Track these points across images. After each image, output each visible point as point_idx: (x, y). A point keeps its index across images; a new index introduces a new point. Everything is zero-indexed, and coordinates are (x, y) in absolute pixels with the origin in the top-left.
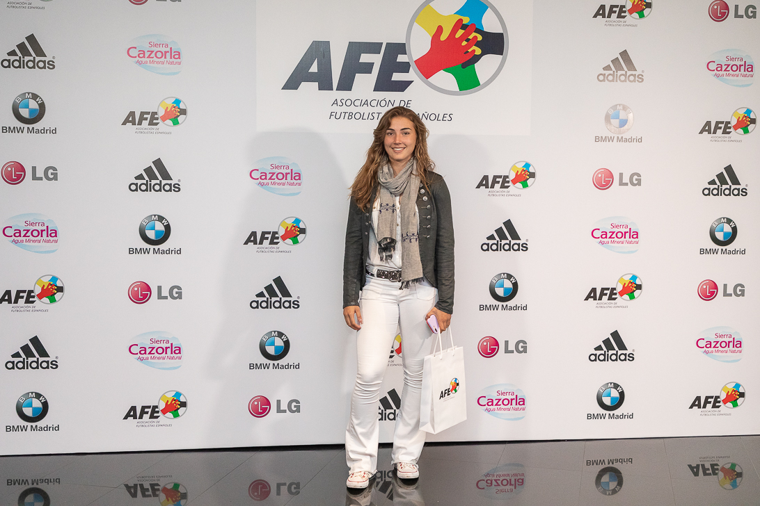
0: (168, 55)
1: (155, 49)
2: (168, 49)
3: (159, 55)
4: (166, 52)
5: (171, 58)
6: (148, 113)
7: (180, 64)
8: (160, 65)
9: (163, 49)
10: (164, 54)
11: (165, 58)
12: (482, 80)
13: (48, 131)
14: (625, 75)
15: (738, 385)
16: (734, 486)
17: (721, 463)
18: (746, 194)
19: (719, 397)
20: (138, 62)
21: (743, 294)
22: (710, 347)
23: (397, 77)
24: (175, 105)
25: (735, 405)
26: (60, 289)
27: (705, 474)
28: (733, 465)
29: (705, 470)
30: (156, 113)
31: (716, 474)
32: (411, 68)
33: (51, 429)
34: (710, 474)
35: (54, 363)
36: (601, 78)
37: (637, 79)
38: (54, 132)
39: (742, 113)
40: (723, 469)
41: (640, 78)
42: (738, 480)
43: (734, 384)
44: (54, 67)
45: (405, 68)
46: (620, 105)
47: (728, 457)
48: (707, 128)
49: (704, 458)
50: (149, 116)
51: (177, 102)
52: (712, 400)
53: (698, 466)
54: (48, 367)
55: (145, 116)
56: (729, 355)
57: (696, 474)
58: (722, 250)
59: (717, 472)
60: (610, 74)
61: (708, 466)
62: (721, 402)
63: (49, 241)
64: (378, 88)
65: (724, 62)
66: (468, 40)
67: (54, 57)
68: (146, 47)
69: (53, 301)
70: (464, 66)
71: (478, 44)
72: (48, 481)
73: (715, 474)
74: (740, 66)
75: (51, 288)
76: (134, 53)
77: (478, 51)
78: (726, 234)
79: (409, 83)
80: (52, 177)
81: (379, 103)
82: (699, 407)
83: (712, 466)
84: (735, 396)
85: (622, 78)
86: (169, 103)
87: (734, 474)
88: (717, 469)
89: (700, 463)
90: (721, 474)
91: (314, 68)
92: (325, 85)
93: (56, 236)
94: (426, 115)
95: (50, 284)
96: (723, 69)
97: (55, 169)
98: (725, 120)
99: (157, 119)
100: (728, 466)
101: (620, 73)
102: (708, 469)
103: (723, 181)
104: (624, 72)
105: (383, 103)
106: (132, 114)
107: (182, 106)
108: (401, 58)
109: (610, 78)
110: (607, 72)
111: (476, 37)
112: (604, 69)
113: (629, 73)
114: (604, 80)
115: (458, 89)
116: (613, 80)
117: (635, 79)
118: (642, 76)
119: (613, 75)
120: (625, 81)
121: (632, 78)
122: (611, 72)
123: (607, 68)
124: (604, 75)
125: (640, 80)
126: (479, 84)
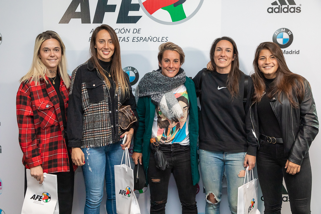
12: (187, 15)
14: (288, 8)
23: (131, 13)
32: (140, 8)
36: (271, 11)
41: (299, 10)
45: (136, 7)
46: (283, 29)
60: (276, 8)
64: (119, 21)
70: (175, 5)
79: (139, 17)
81: (120, 31)
85: (286, 10)
91: (79, 9)
92: (86, 20)
94: (151, 38)
101: (283, 6)
104: (286, 6)
105: (123, 31)
108: (133, 1)
109: (277, 10)
110: (274, 7)
112: (273, 4)
113: (290, 6)
114: (272, 12)
115: (171, 21)
116: (279, 12)
117: (295, 10)
118: (300, 8)
119: (279, 8)
120: (287, 12)
121: (292, 10)
122: (278, 6)
123: (275, 3)
124: (272, 8)
125: (298, 11)
126: (186, 17)
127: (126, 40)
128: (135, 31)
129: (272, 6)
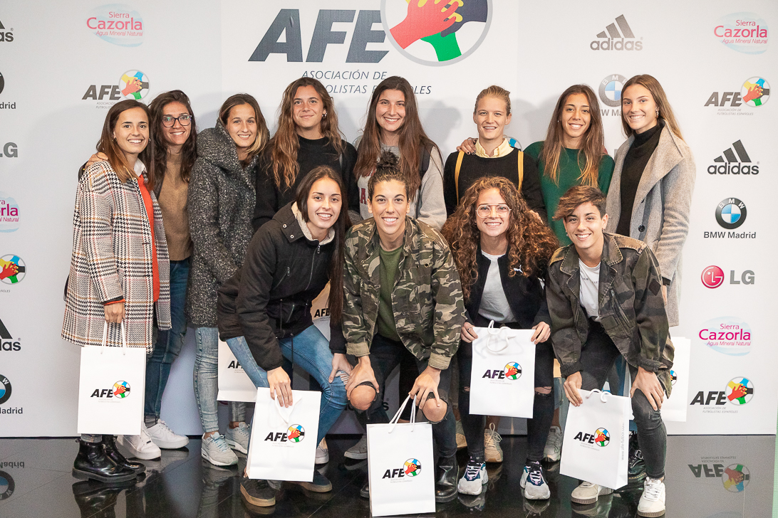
0: (129, 25)
1: (116, 20)
2: (129, 20)
3: (120, 25)
4: (127, 23)
5: (132, 29)
6: (109, 87)
7: (141, 34)
8: (121, 36)
9: (124, 20)
10: (125, 25)
11: (126, 28)
12: (463, 50)
13: (7, 106)
14: (622, 43)
15: (745, 381)
16: (741, 488)
17: (726, 465)
18: (758, 172)
19: (724, 393)
20: (98, 33)
21: (752, 282)
22: (715, 339)
24: (137, 78)
25: (742, 402)
26: (22, 269)
27: (708, 475)
28: (740, 467)
29: (707, 471)
30: (117, 87)
31: (720, 476)
33: (15, 412)
34: (713, 476)
35: (16, 344)
36: (597, 46)
37: (635, 46)
38: (13, 106)
39: (753, 83)
40: (728, 471)
41: (638, 46)
42: (745, 482)
43: (742, 379)
44: (12, 39)
45: (380, 37)
46: (615, 75)
47: (734, 458)
48: (713, 100)
49: (707, 458)
50: (110, 90)
51: (139, 75)
52: (717, 396)
53: (700, 466)
54: (10, 349)
55: (106, 90)
56: (736, 347)
57: (698, 475)
58: (729, 233)
59: (720, 473)
60: (605, 42)
61: (710, 466)
62: (727, 398)
63: (9, 220)
64: (351, 58)
65: (733, 26)
66: (448, 6)
67: (12, 29)
68: (107, 18)
69: (15, 281)
70: (444, 34)
71: (459, 11)
72: (12, 465)
73: (718, 475)
74: (753, 31)
75: (13, 268)
76: (94, 23)
77: (459, 18)
78: (734, 217)
79: (384, 53)
80: (11, 153)
81: (352, 75)
82: (702, 403)
83: (716, 466)
84: (743, 392)
85: (619, 46)
86: (131, 76)
87: (739, 476)
88: (722, 471)
89: (702, 464)
90: (725, 476)
92: (295, 55)
93: (17, 214)
95: (11, 264)
96: (733, 34)
97: (14, 145)
98: (734, 91)
99: (119, 93)
100: (733, 468)
101: (615, 40)
102: (711, 470)
103: (731, 158)
104: (620, 40)
106: (93, 88)
107: (144, 80)
108: (376, 27)
109: (605, 46)
110: (601, 40)
111: (456, 3)
112: (599, 36)
113: (626, 40)
114: (598, 49)
115: (436, 59)
116: (608, 49)
117: (633, 46)
118: (641, 43)
119: (608, 43)
120: (622, 49)
121: (629, 46)
122: (606, 40)
123: (602, 35)
124: (598, 43)
125: (639, 48)
126: (461, 54)
127: (362, 90)
128: (377, 75)
129: (597, 39)
